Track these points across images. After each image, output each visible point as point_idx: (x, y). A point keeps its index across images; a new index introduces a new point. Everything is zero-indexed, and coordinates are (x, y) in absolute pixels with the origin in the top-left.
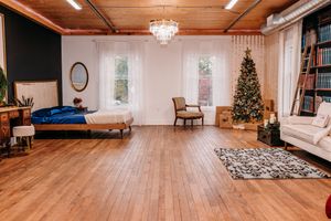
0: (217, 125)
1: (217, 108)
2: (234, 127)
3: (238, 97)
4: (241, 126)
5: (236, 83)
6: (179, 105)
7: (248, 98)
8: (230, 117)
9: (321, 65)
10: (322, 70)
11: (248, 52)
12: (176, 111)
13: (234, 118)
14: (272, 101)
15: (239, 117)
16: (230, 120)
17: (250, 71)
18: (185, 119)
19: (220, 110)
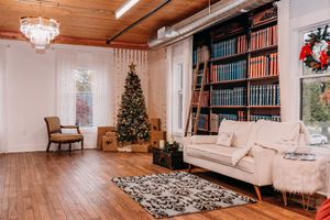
0: (100, 148)
1: (99, 128)
2: (120, 149)
3: (122, 116)
4: (128, 149)
5: (120, 100)
6: (52, 127)
7: (134, 116)
8: (115, 138)
9: (215, 81)
10: (216, 87)
11: (132, 67)
12: (49, 133)
13: (119, 140)
14: (159, 120)
15: (125, 138)
16: (115, 142)
17: (135, 88)
18: (60, 143)
19: (102, 131)
